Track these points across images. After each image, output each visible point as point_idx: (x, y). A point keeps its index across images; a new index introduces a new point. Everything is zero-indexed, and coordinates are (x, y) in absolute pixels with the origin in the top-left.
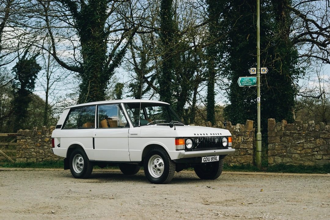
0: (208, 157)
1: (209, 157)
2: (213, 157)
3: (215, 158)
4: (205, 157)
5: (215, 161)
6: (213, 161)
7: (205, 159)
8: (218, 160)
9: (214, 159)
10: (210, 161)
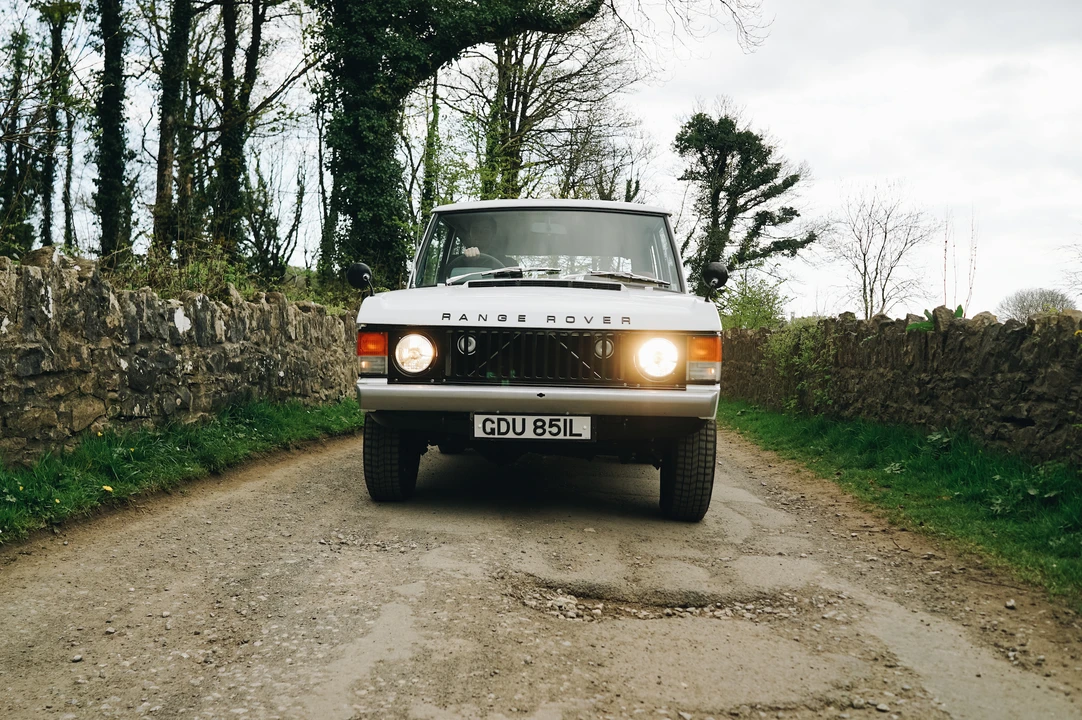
0: (509, 418)
1: (519, 419)
2: (547, 419)
3: (561, 424)
4: (495, 418)
5: (561, 436)
6: (547, 436)
7: (489, 426)
8: (587, 435)
9: (555, 430)
10: (529, 434)
